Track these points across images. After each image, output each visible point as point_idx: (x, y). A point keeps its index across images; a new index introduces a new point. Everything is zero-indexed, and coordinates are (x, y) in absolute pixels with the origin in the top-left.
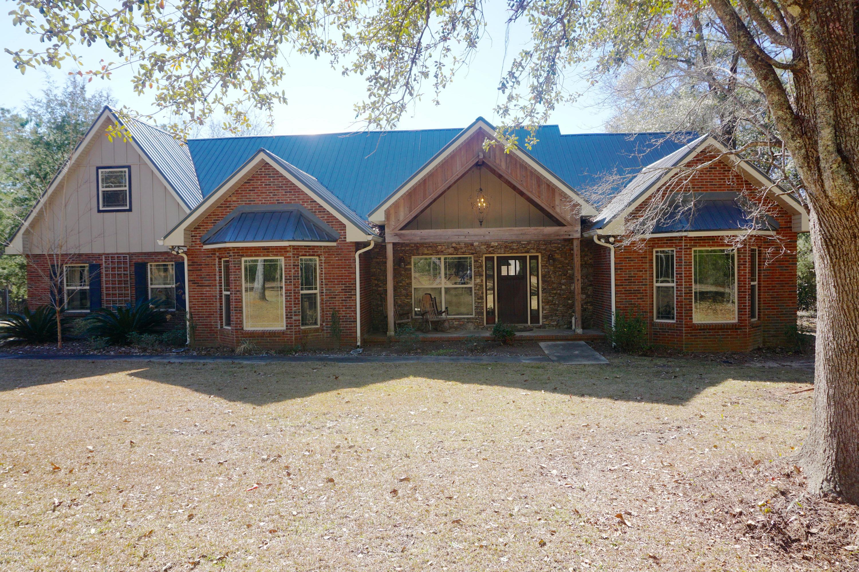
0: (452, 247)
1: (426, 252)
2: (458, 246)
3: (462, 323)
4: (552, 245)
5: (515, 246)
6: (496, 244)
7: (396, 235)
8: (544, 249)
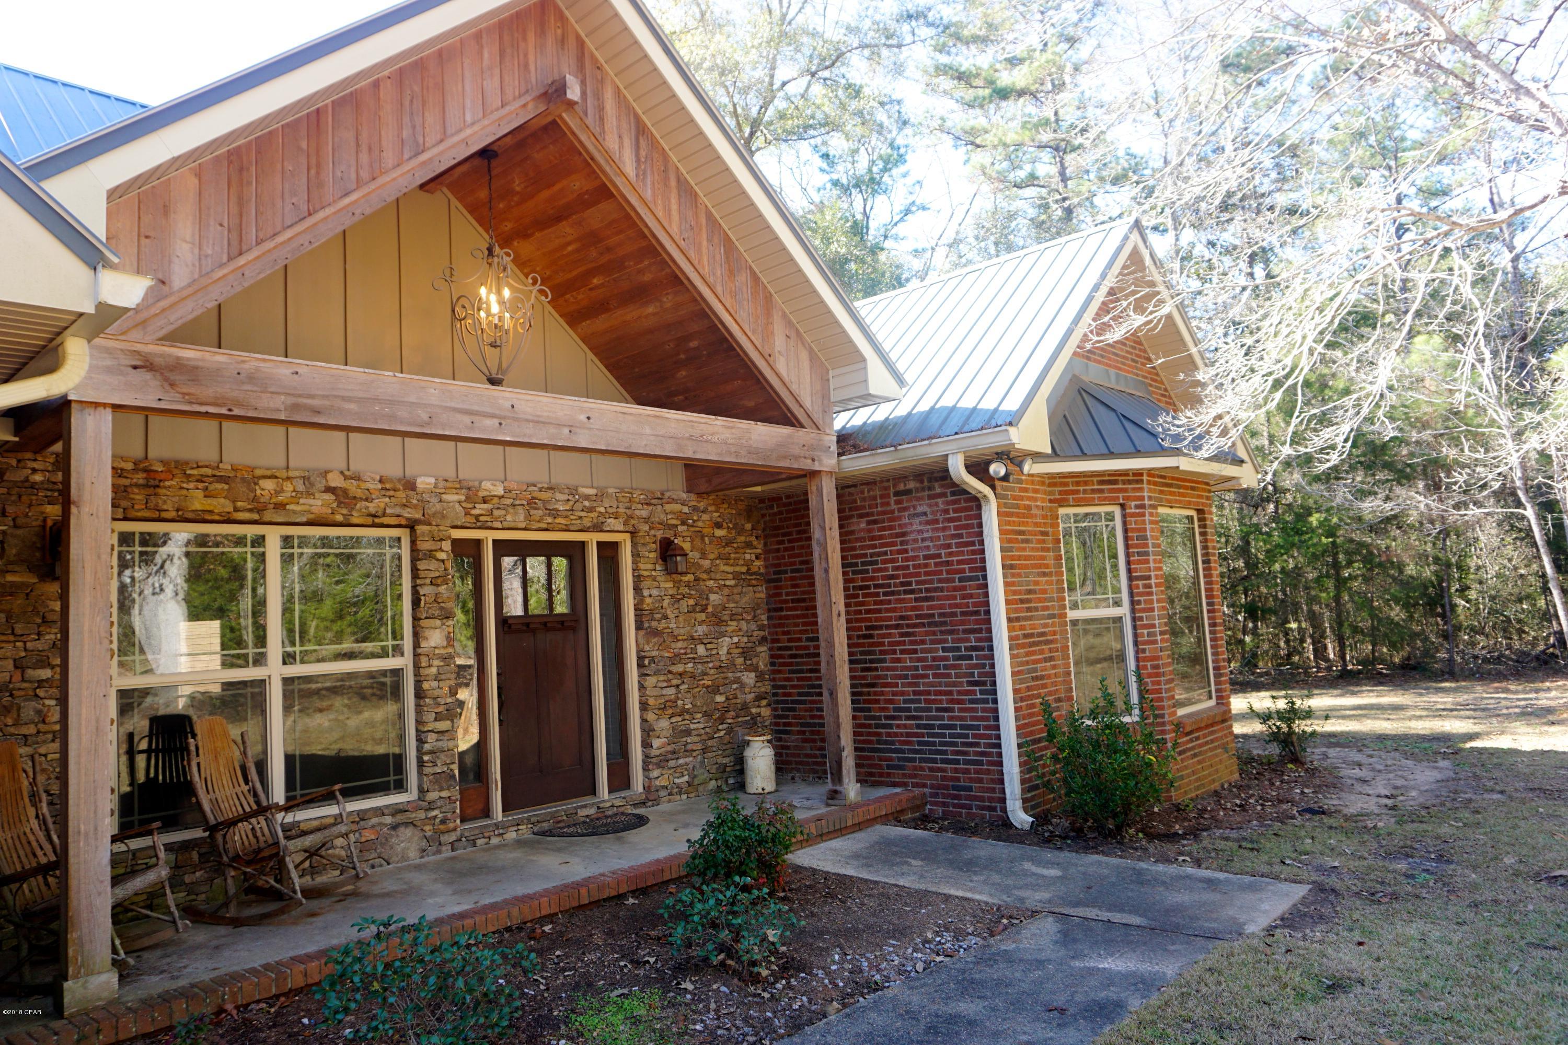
0: (329, 490)
1: (198, 502)
2: (351, 486)
3: (369, 835)
4: (668, 507)
5: (560, 503)
6: (500, 491)
7: (146, 365)
8: (646, 520)
